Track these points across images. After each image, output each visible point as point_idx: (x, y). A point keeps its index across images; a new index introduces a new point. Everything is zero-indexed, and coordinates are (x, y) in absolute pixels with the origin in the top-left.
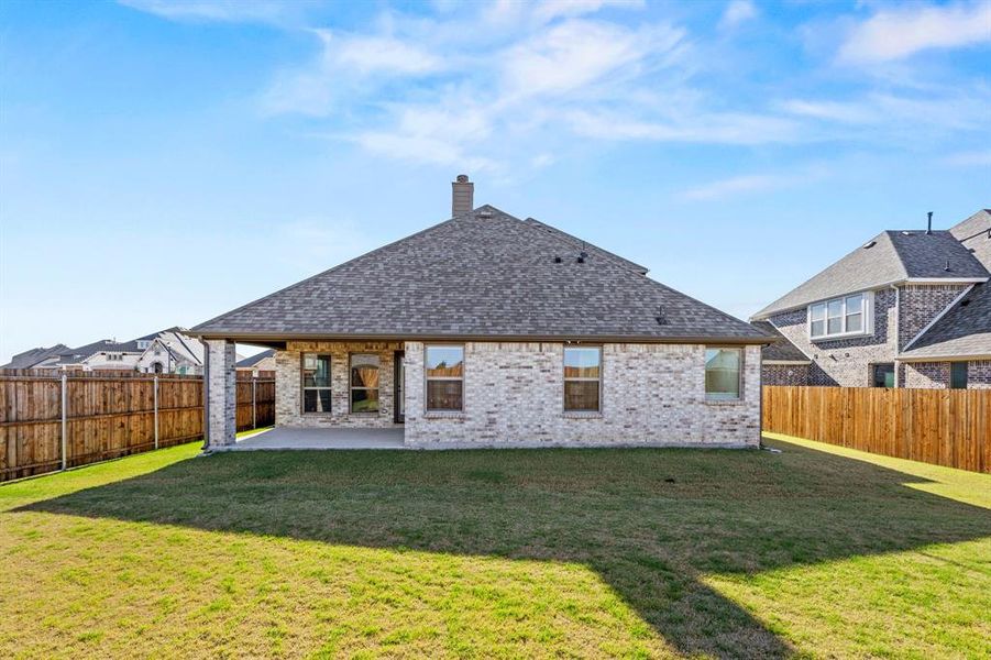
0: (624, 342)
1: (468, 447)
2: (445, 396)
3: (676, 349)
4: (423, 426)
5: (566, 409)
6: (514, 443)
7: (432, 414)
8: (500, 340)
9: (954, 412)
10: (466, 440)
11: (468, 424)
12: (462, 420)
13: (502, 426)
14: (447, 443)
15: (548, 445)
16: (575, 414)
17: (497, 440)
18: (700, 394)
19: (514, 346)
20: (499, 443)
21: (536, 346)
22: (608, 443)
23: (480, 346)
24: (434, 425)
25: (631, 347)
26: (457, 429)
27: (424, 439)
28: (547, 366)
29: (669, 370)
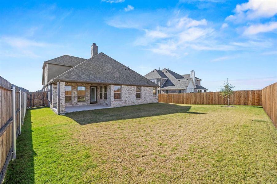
0: (144, 86)
1: (122, 106)
2: (118, 96)
3: (150, 88)
4: (114, 103)
5: (137, 98)
6: (129, 105)
7: (116, 100)
8: (127, 85)
9: (173, 96)
10: (122, 105)
11: (122, 102)
12: (121, 101)
13: (127, 102)
14: (119, 106)
15: (134, 104)
16: (138, 99)
17: (127, 104)
18: (152, 95)
19: (129, 86)
20: (127, 105)
21: (132, 86)
22: (142, 103)
23: (124, 86)
24: (116, 102)
25: (145, 87)
26: (120, 103)
27: (114, 105)
28: (134, 90)
29: (149, 91)
